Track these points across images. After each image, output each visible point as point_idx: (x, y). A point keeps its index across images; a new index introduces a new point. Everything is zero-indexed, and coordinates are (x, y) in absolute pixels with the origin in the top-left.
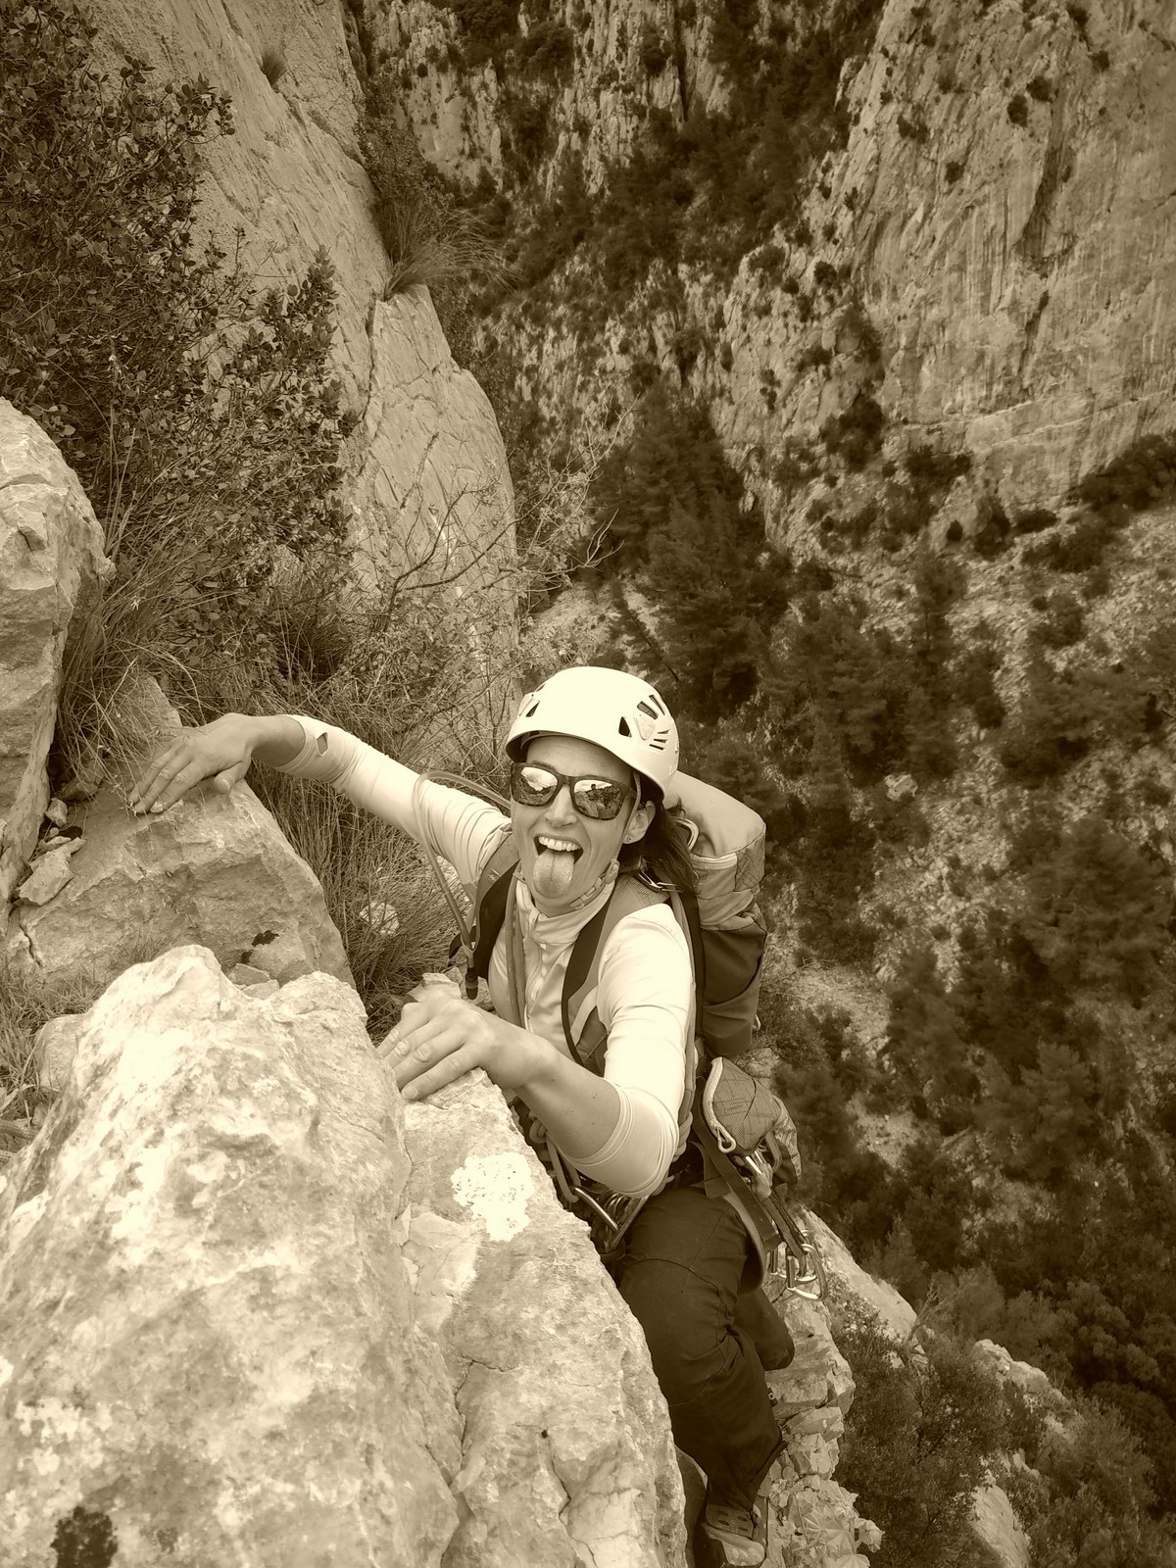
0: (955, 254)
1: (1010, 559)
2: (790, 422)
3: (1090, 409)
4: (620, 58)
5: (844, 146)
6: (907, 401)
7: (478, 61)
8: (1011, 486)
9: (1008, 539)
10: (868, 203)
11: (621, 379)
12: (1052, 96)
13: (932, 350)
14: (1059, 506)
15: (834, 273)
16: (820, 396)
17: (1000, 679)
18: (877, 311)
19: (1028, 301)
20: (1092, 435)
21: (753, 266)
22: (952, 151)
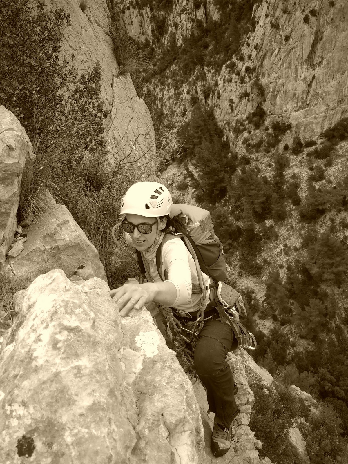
0: (287, 63)
1: (303, 155)
2: (237, 114)
3: (327, 110)
4: (187, 4)
5: (254, 31)
6: (272, 108)
7: (145, 5)
8: (303, 133)
9: (302, 149)
10: (261, 48)
11: (187, 102)
12: (317, 15)
13: (280, 92)
14: (317, 139)
15: (251, 70)
16: (246, 107)
17: (299, 191)
18: (264, 81)
19: (309, 78)
20: (328, 118)
21: (226, 67)
22: (286, 32)
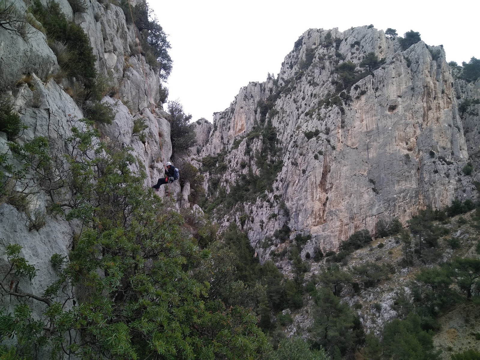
0: (305, 188)
1: (323, 262)
2: (267, 232)
4: (236, 166)
5: (281, 171)
6: (296, 225)
7: (206, 171)
8: (323, 245)
9: (323, 258)
10: (285, 180)
11: (226, 228)
12: (324, 154)
13: (301, 211)
15: (278, 197)
16: (274, 225)
18: (288, 204)
19: (323, 198)
20: (343, 232)
22: (304, 167)
